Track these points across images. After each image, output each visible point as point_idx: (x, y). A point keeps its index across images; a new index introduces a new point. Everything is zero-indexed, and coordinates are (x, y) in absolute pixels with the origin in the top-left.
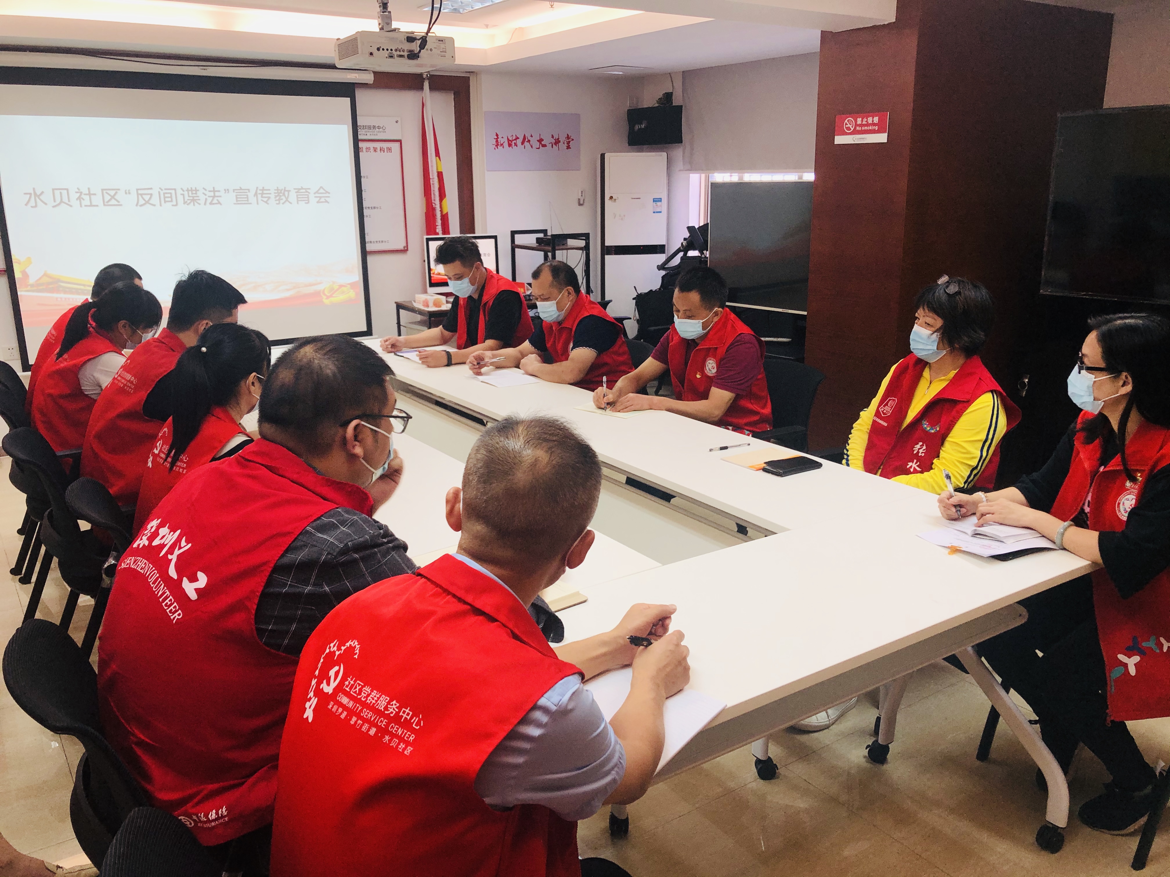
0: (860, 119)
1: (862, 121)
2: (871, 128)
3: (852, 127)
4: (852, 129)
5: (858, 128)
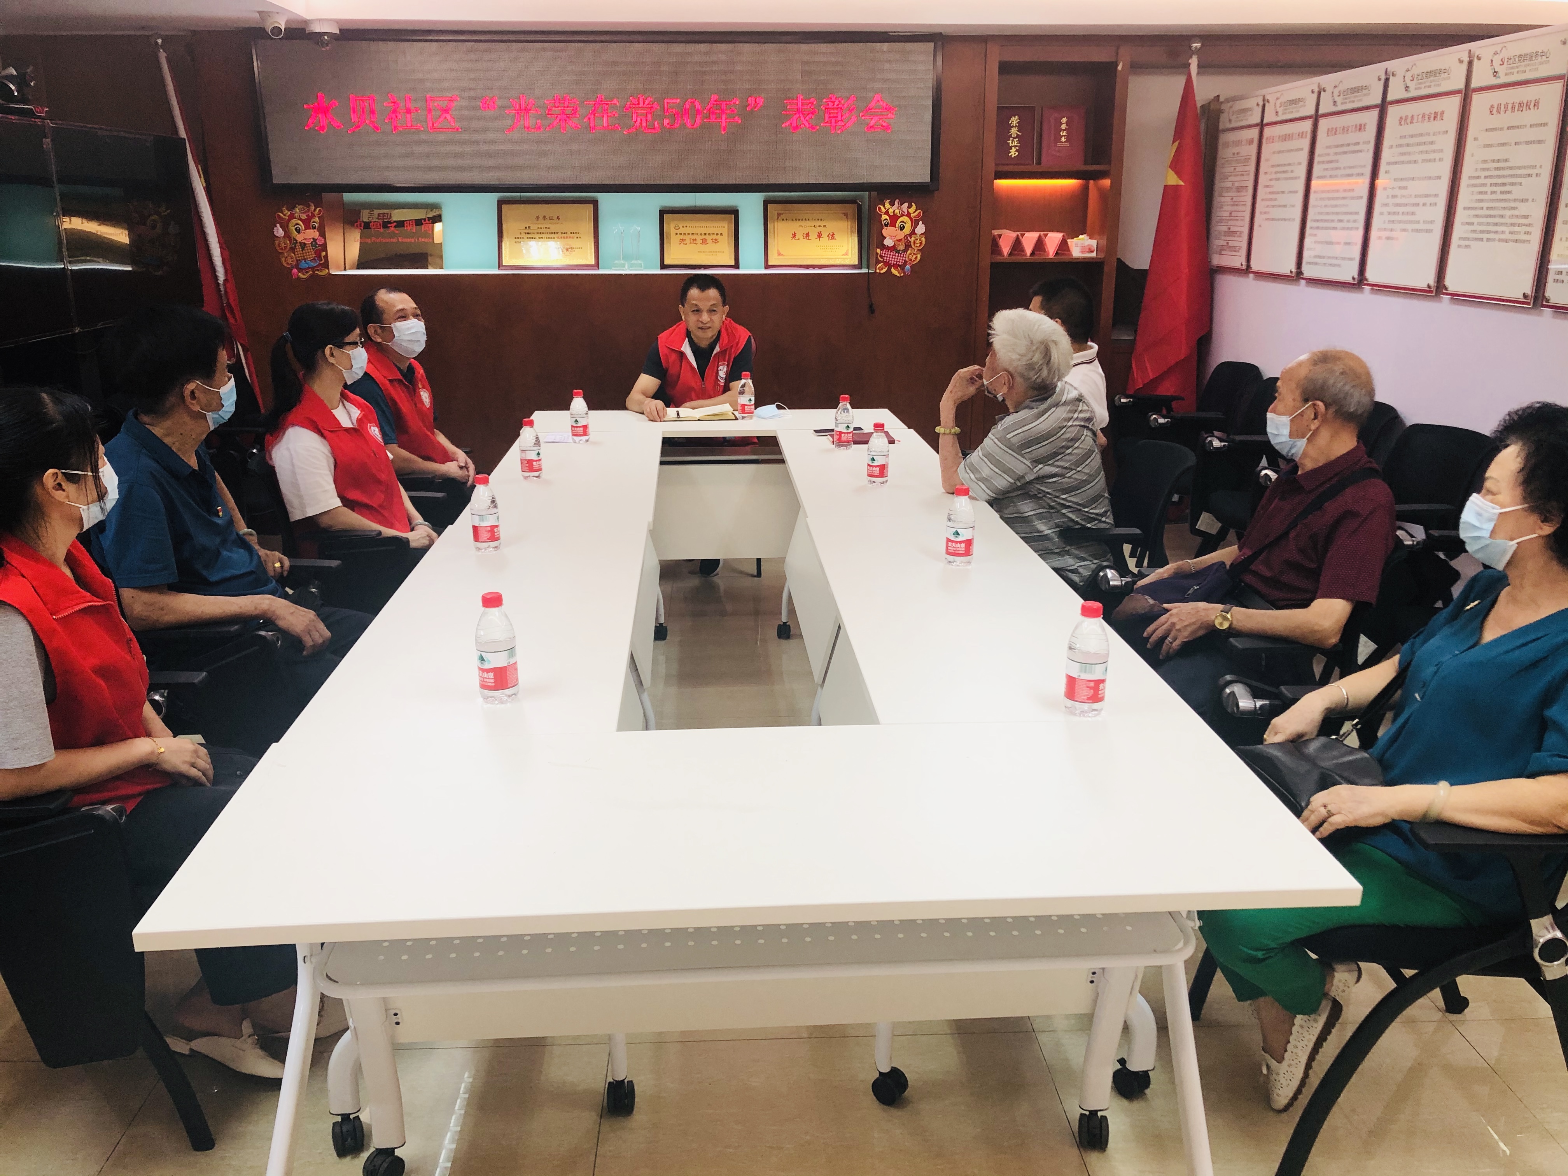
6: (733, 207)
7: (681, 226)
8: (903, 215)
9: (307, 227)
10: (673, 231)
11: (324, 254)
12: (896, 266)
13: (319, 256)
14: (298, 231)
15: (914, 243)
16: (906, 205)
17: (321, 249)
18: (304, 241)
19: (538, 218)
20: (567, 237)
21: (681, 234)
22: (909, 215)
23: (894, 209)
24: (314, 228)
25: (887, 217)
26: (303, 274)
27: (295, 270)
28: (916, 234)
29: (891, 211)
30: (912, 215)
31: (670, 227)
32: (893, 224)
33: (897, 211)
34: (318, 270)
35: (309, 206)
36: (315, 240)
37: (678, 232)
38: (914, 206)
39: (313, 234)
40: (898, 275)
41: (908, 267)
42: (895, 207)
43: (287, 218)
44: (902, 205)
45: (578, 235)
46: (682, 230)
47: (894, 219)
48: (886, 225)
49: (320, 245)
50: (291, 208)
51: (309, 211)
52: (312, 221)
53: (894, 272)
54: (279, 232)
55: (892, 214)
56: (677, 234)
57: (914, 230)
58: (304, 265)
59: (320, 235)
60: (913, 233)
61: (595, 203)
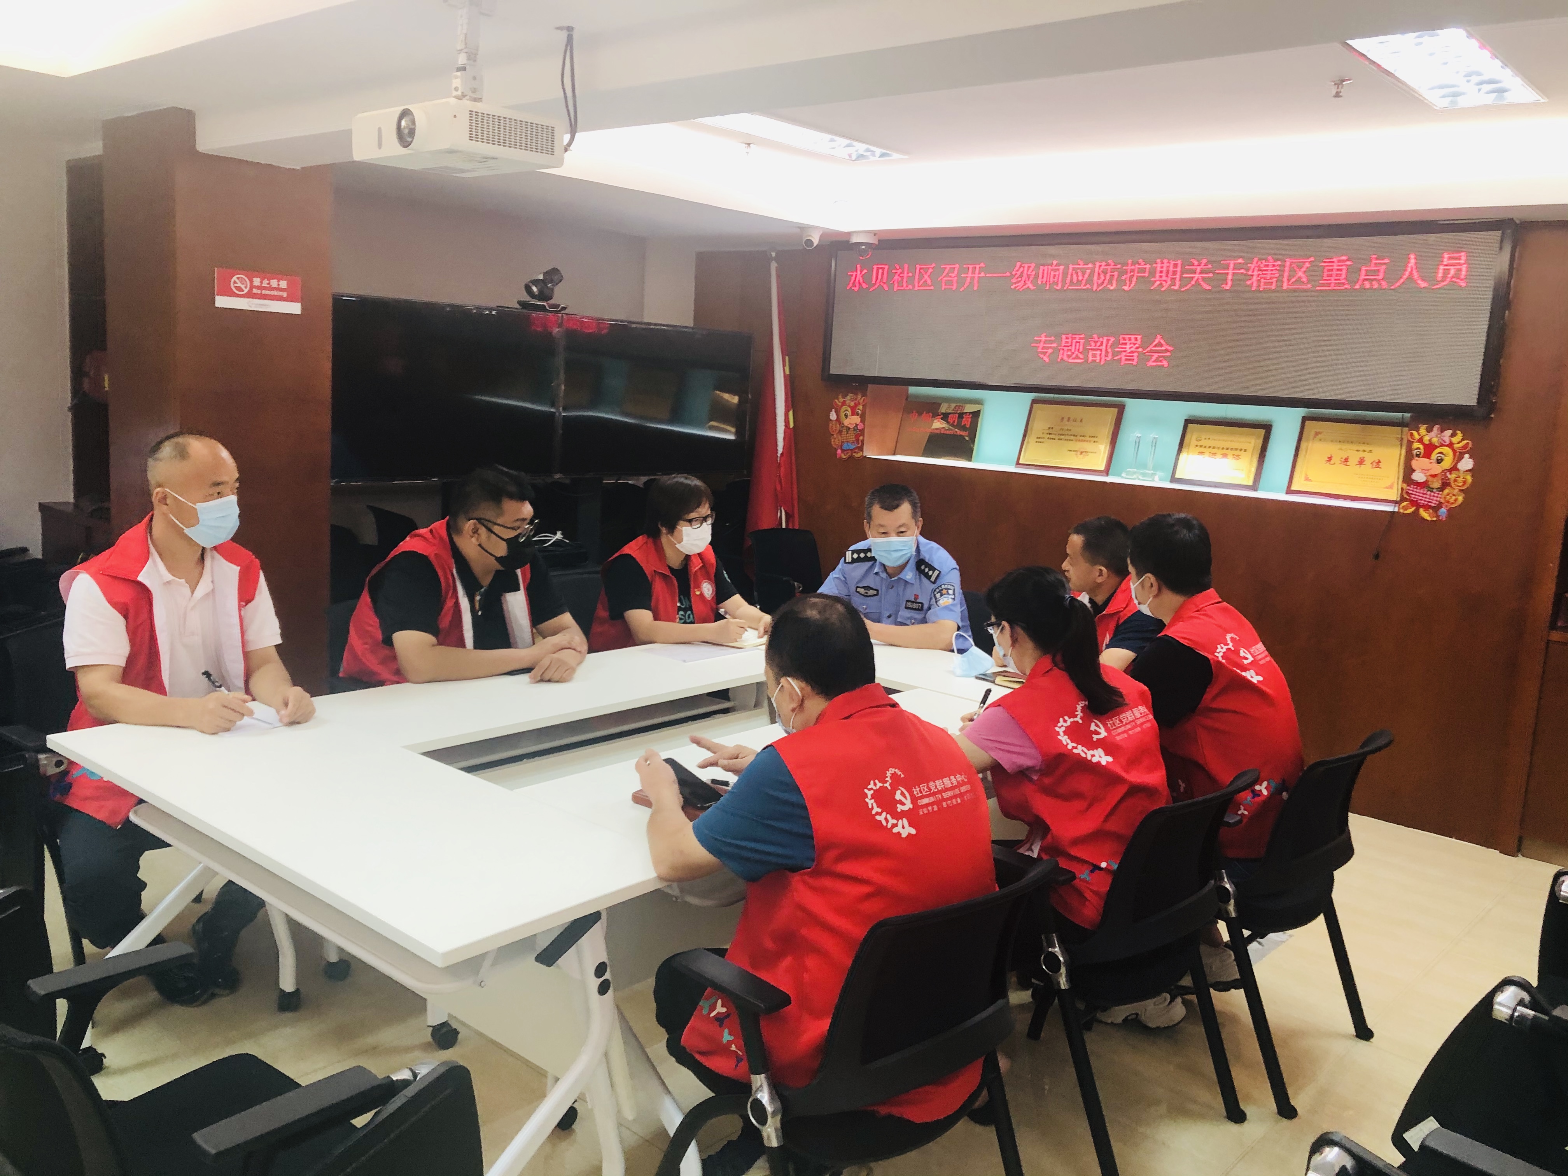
0: (259, 279)
1: (261, 282)
2: (275, 293)
3: (246, 287)
4: (246, 291)
5: (255, 291)
6: (1268, 422)
7: (1203, 439)
8: (1442, 445)
9: (853, 414)
10: (1194, 442)
11: (861, 438)
12: (1427, 507)
13: (858, 440)
14: (846, 416)
15: (1455, 481)
16: (1449, 432)
17: (859, 433)
18: (849, 426)
19: (1063, 418)
20: (1085, 441)
21: (1201, 446)
22: (1451, 445)
23: (1433, 437)
24: (858, 415)
25: (1421, 446)
26: (845, 455)
27: (839, 451)
28: (1458, 470)
29: (1426, 440)
30: (1456, 446)
31: (1191, 438)
32: (1427, 455)
33: (1435, 440)
34: (855, 452)
35: (856, 394)
36: (857, 425)
37: (1199, 443)
38: (1460, 435)
39: (856, 419)
40: (1429, 518)
41: (1443, 511)
42: (1433, 434)
43: (840, 404)
44: (1442, 432)
45: (1095, 439)
46: (1202, 443)
47: (1429, 449)
48: (1418, 456)
49: (860, 431)
50: (845, 396)
51: (856, 399)
52: (858, 407)
53: (1424, 514)
54: (833, 416)
55: (1427, 442)
56: (1197, 446)
57: (1456, 464)
58: (845, 447)
59: (861, 422)
60: (1454, 468)
61: (1121, 408)
